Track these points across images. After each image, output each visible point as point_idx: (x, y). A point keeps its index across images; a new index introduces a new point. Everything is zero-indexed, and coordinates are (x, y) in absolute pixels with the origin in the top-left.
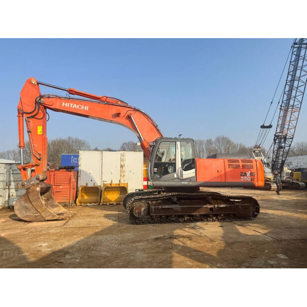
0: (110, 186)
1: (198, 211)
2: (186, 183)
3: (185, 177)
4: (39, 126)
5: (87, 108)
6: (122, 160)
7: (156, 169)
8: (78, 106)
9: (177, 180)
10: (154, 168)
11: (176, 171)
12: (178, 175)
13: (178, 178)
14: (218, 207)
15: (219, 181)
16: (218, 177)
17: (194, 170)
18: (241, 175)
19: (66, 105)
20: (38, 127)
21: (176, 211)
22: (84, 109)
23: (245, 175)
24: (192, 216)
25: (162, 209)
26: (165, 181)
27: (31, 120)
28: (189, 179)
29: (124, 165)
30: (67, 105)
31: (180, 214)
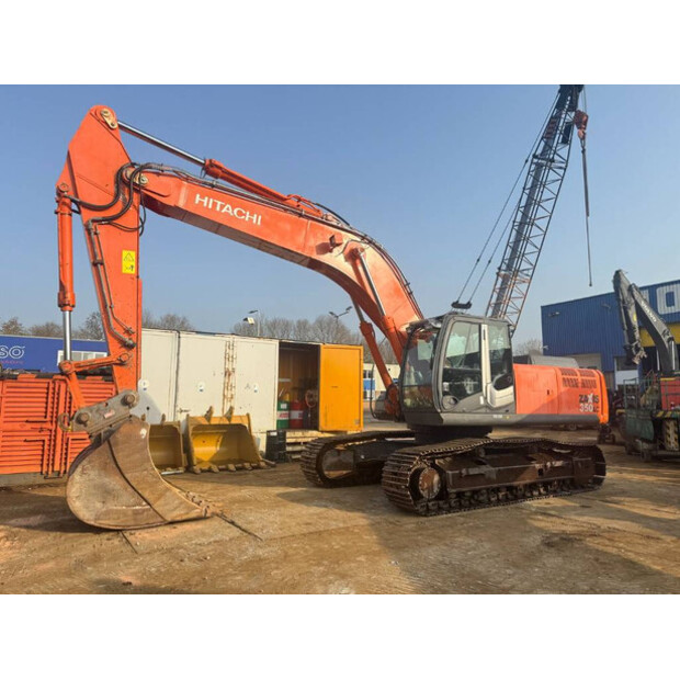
0: (205, 422)
1: (522, 476)
2: (501, 416)
3: (498, 404)
4: (126, 249)
5: (257, 220)
6: (228, 358)
7: (446, 384)
8: (235, 211)
9: (483, 410)
10: (444, 381)
11: (481, 390)
12: (486, 398)
13: (487, 406)
14: (552, 467)
15: (550, 412)
16: (548, 403)
17: (511, 389)
18: (581, 401)
19: (205, 202)
20: (125, 253)
21: (489, 481)
22: (251, 220)
23: (586, 400)
24: (510, 489)
25: (468, 476)
26: (464, 412)
27: (102, 230)
28: (505, 409)
29: (234, 370)
30: (207, 202)
31: (496, 485)
